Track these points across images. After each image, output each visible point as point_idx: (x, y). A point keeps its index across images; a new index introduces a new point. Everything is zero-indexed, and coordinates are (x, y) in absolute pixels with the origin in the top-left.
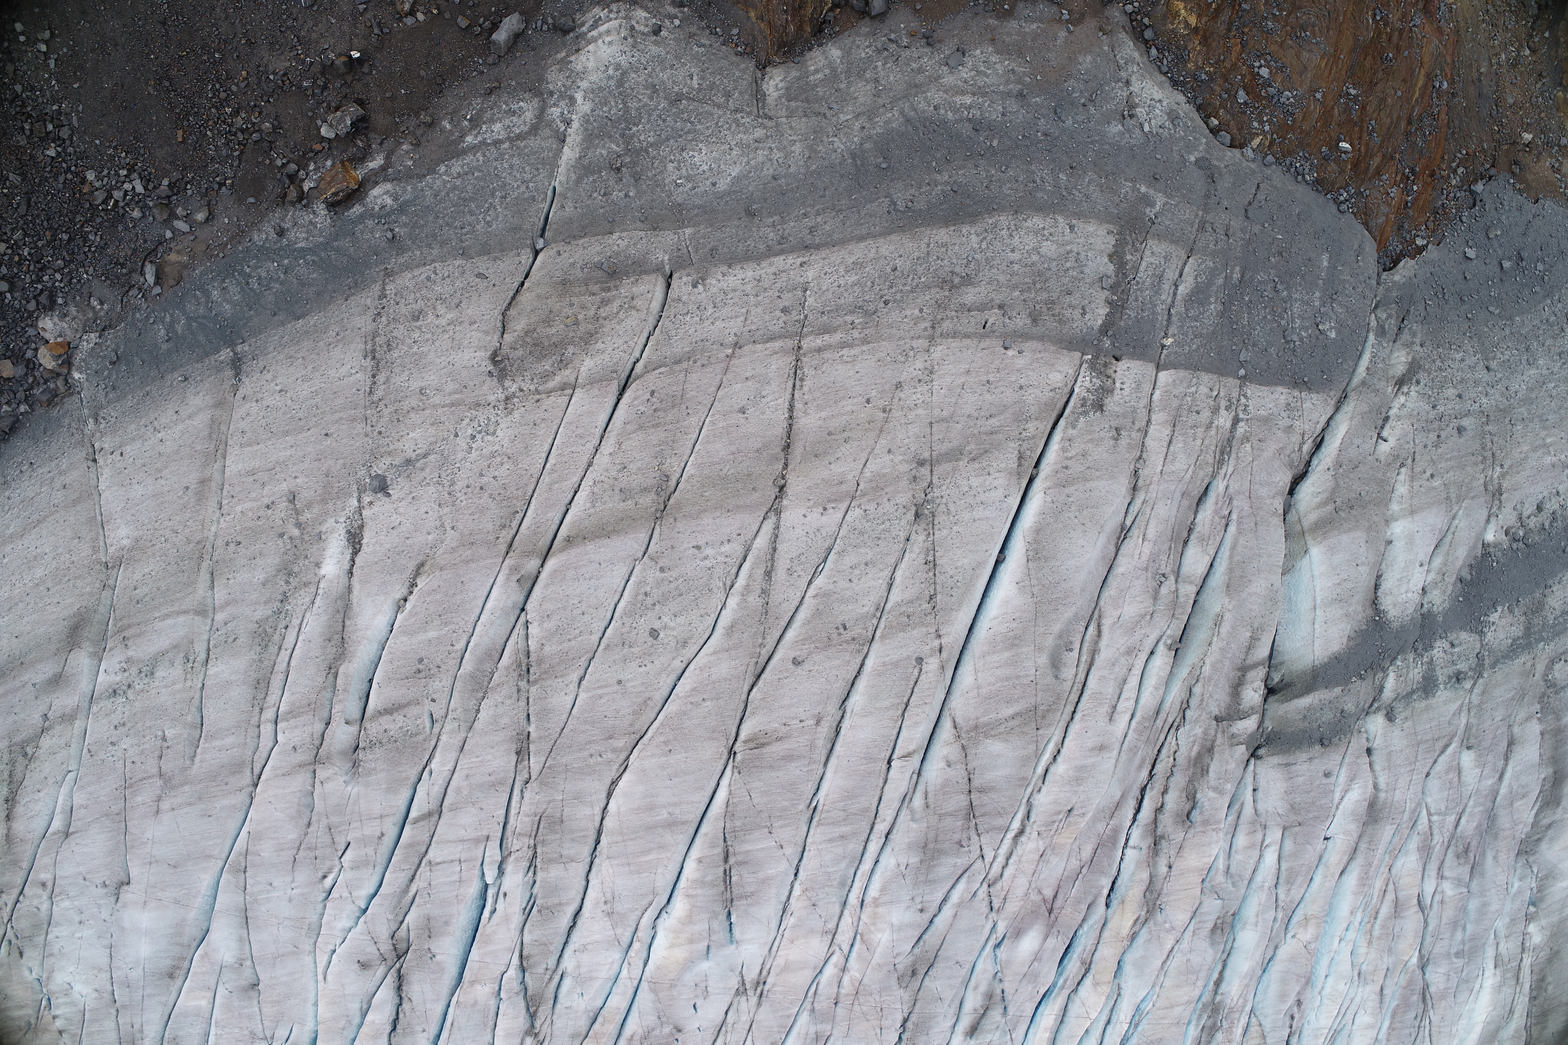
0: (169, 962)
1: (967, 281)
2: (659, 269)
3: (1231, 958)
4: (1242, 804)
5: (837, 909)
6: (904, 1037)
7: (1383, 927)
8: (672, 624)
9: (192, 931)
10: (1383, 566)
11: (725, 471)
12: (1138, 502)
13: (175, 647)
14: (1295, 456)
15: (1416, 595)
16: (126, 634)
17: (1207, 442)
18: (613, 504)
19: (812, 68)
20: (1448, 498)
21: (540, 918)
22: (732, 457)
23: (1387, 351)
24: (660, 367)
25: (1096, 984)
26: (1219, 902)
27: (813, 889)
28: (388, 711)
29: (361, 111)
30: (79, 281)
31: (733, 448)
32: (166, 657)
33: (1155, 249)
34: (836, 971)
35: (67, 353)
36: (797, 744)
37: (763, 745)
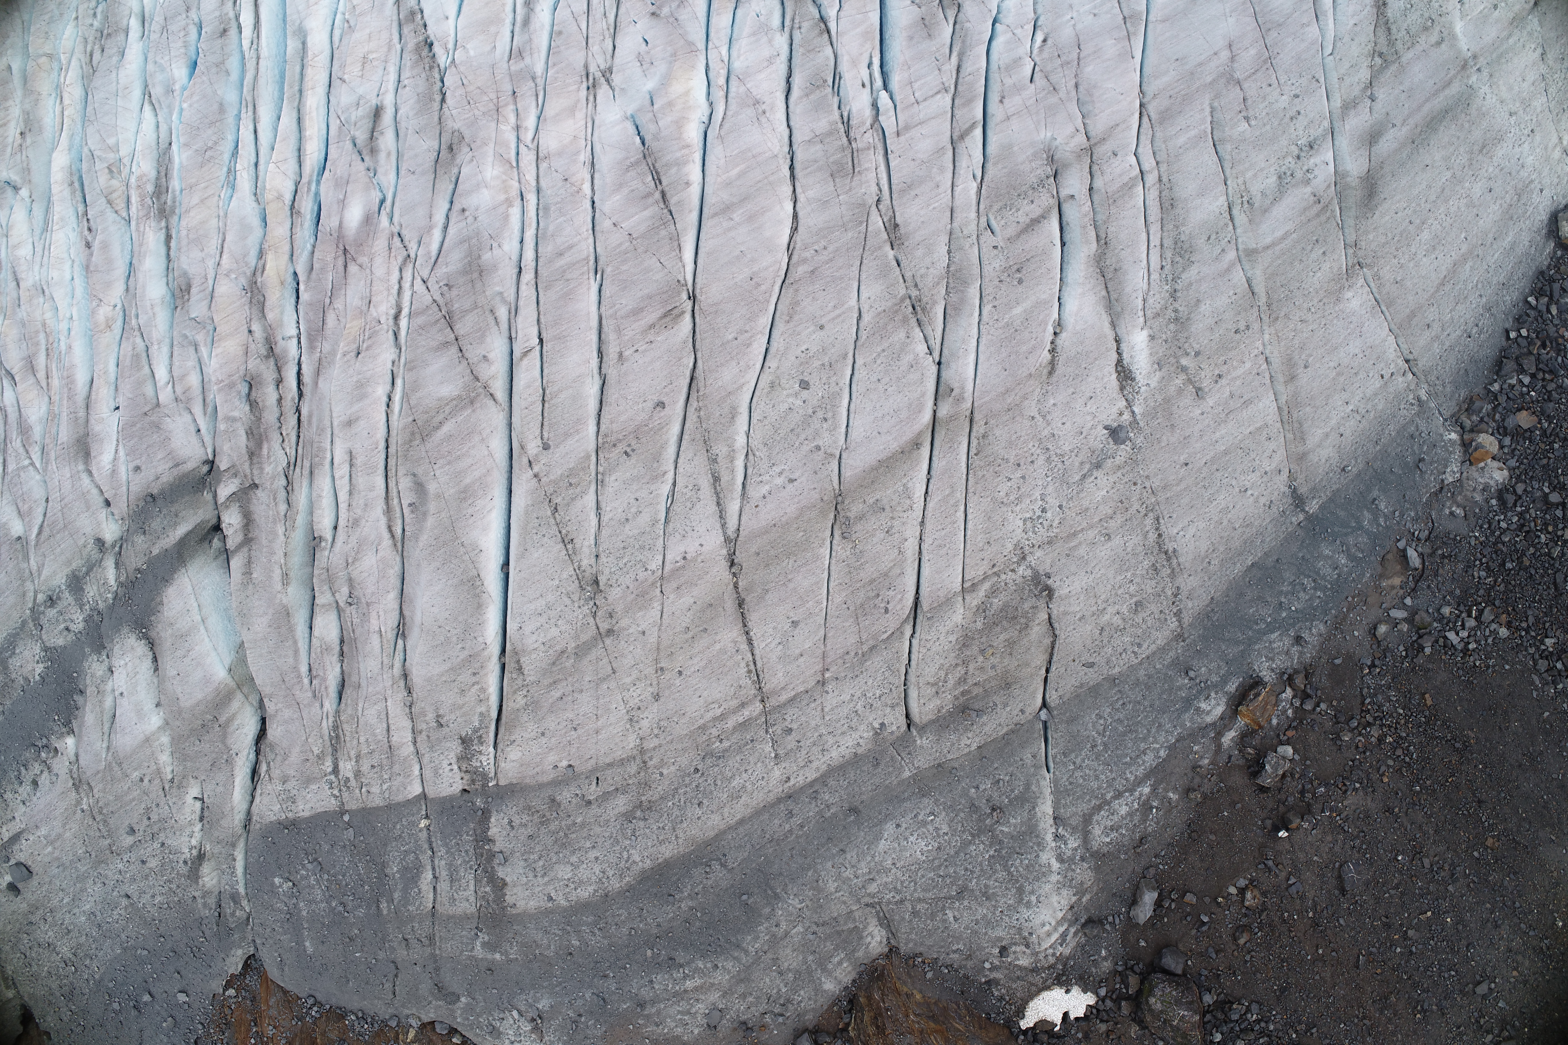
1: (628, 816)
2: (922, 729)
3: (164, 266)
4: (205, 414)
5: (543, 183)
6: (439, 83)
7: (37, 344)
8: (791, 400)
10: (155, 681)
11: (791, 561)
12: (398, 665)
13: (1266, 211)
14: (271, 756)
15: (117, 665)
16: (1319, 207)
17: (355, 742)
18: (887, 493)
19: (845, 965)
20: (120, 765)
21: (822, 74)
22: (790, 577)
23: (223, 882)
24: (888, 638)
25: (280, 197)
26: (193, 316)
27: (572, 195)
28: (1036, 222)
29: (1259, 781)
30: (1481, 527)
31: (791, 585)
32: (1271, 198)
33: (467, 904)
34: (525, 124)
35: (1470, 455)
36: (633, 328)
37: (665, 316)
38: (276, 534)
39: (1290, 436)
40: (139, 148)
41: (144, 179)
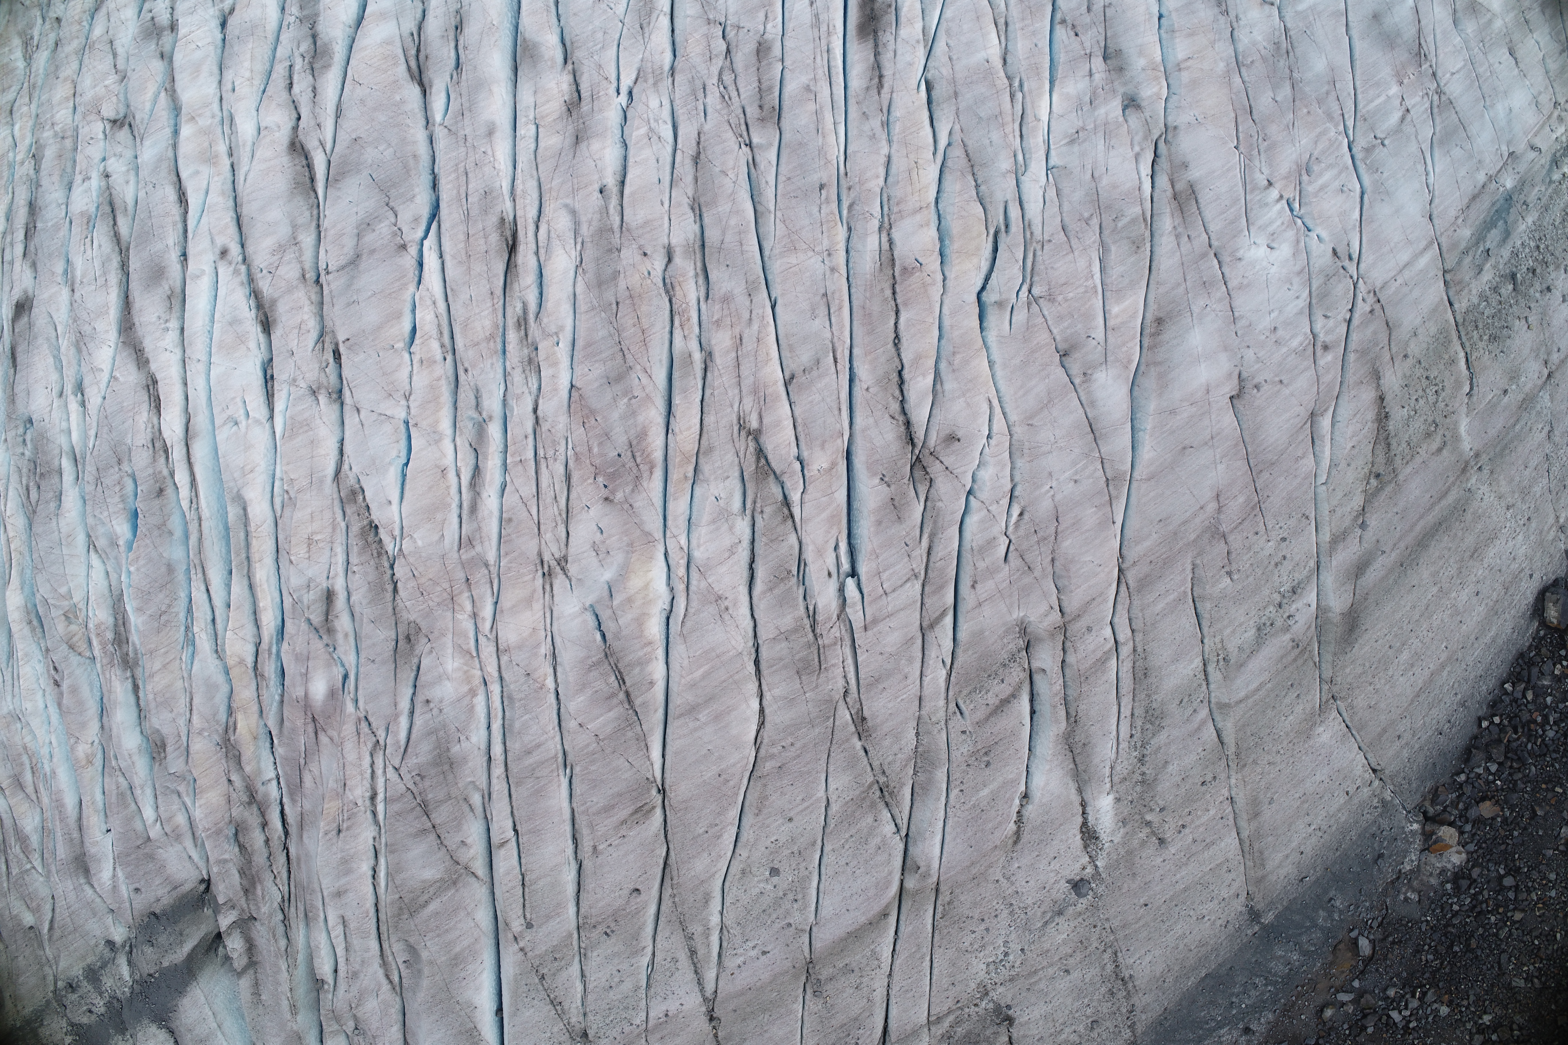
0: (1165, 336)
3: (135, 712)
4: (196, 848)
5: (504, 675)
6: (389, 572)
7: (22, 765)
8: (762, 885)
9: (1149, 383)
11: (767, 1016)
13: (1241, 665)
16: (1297, 651)
18: (855, 958)
21: (786, 566)
22: (766, 1029)
25: (242, 662)
26: (172, 771)
27: (536, 691)
28: (1005, 702)
30: (1433, 911)
31: (767, 1035)
32: (1248, 651)
34: (481, 614)
35: (1430, 846)
36: (606, 825)
37: (636, 811)
38: (280, 968)
39: (1250, 864)
40: (92, 598)
41: (103, 627)
